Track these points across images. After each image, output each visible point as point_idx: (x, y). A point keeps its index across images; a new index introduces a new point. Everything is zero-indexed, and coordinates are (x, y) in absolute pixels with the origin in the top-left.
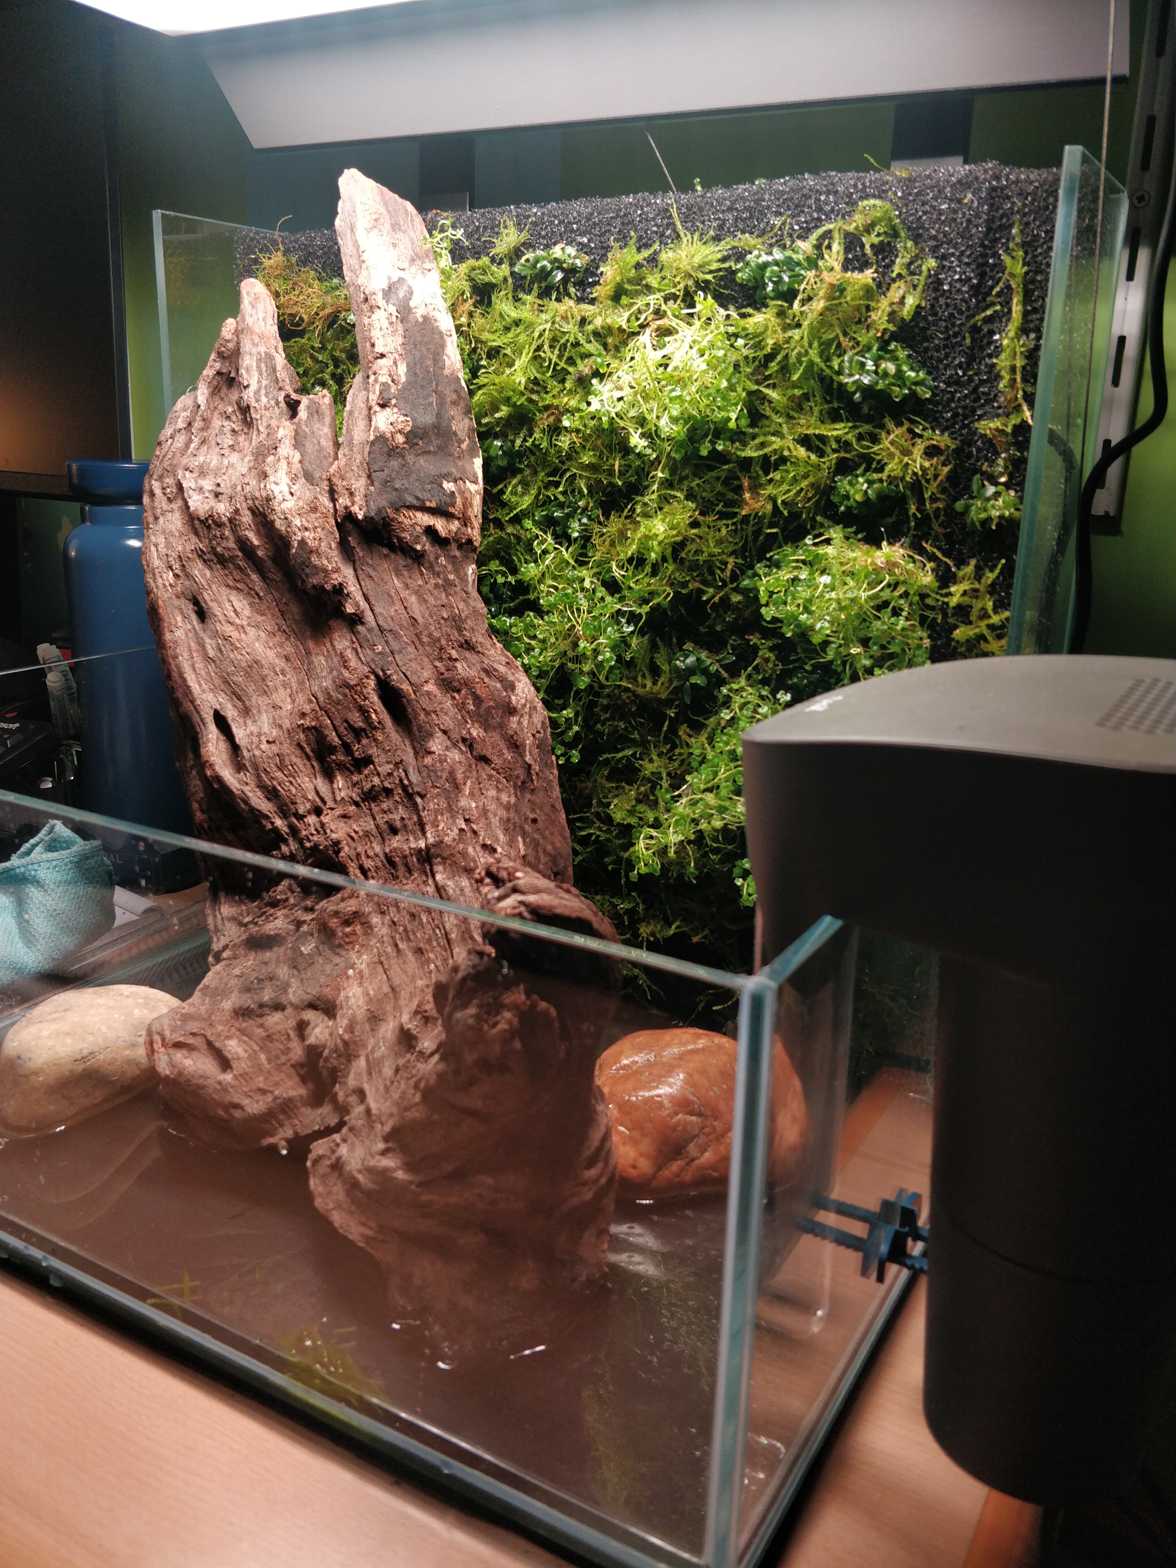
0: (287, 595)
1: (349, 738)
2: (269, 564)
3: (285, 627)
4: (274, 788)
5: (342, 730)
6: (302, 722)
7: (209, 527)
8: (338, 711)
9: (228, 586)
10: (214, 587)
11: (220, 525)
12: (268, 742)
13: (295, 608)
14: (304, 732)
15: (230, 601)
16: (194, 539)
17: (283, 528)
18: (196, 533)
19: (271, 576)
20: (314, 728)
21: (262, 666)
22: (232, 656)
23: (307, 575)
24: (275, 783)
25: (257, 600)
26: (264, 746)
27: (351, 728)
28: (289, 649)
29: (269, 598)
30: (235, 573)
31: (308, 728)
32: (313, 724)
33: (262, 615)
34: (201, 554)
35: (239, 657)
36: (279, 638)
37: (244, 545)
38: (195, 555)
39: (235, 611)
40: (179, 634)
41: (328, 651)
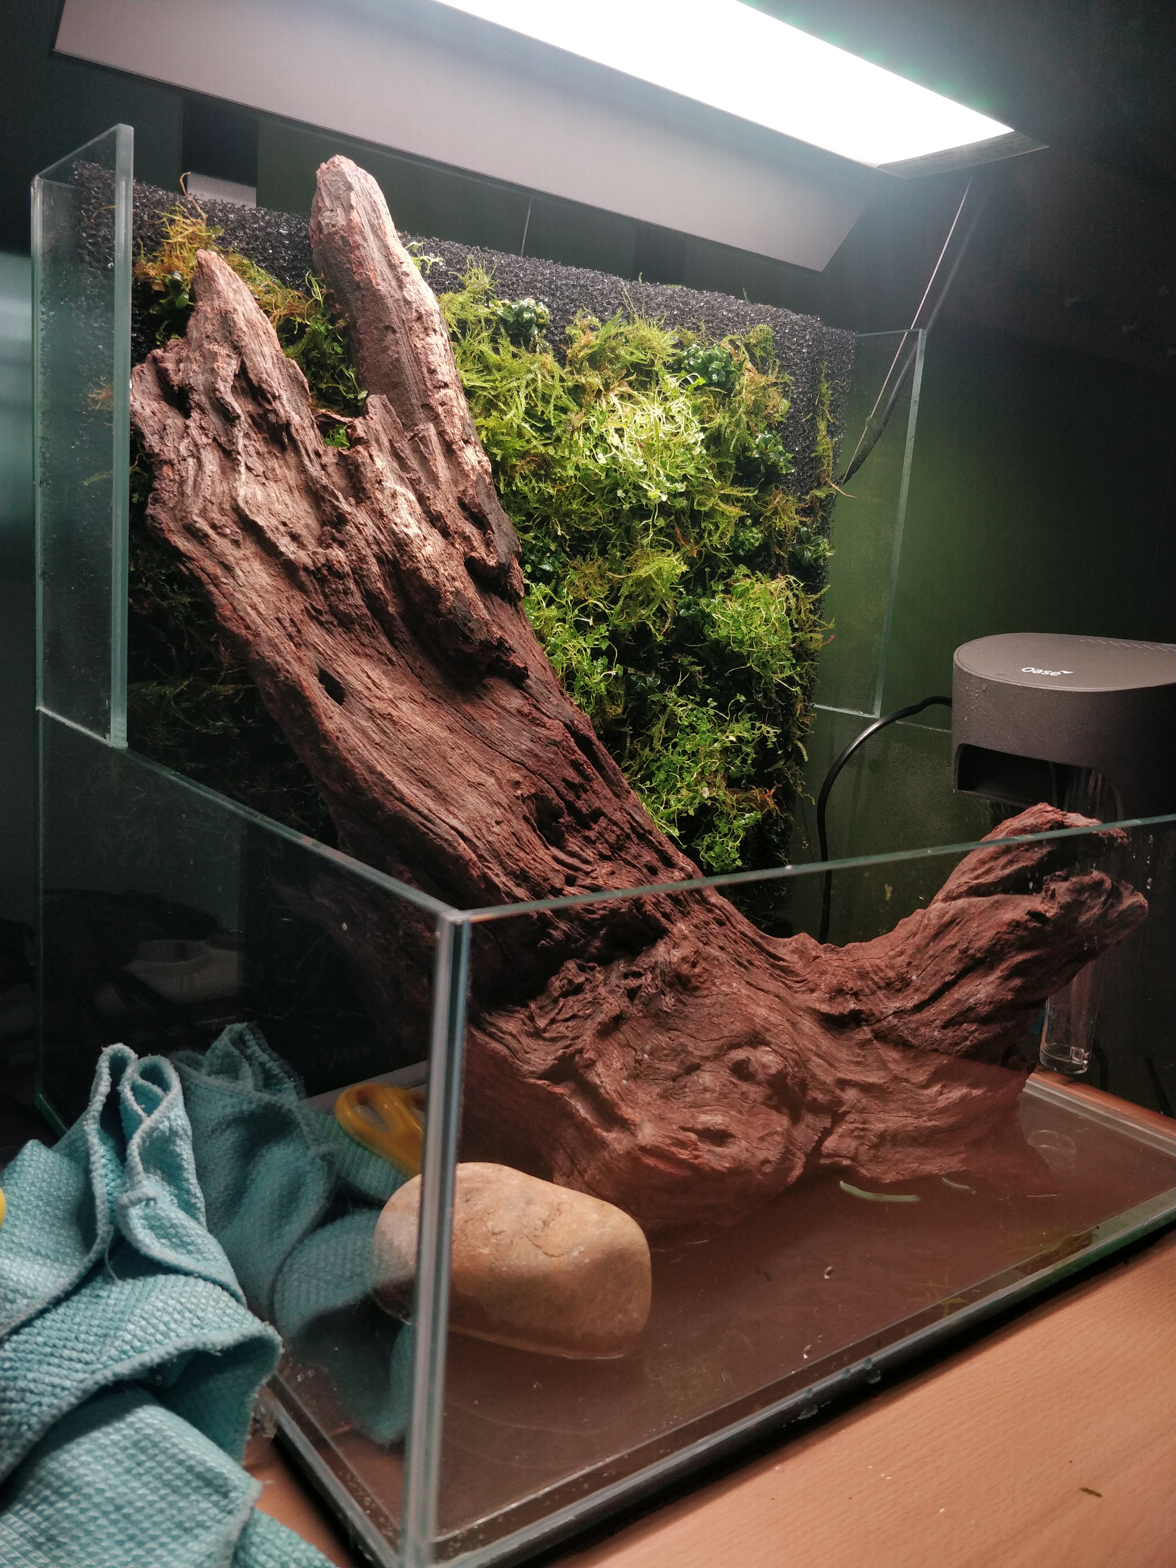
0: (420, 657)
1: (571, 797)
2: (399, 621)
3: (431, 695)
4: (522, 870)
5: (562, 789)
6: (519, 792)
7: (322, 581)
8: (553, 771)
9: (356, 653)
10: (341, 655)
11: (341, 576)
12: (498, 823)
13: (432, 671)
14: (524, 802)
15: (363, 671)
16: (299, 597)
17: (430, 578)
18: (302, 588)
19: (400, 636)
20: (534, 795)
21: (436, 742)
22: (401, 737)
23: (472, 631)
24: (521, 864)
25: (390, 667)
26: (496, 829)
27: (569, 785)
28: (449, 719)
29: (402, 662)
30: (363, 637)
31: (528, 797)
32: (533, 791)
33: (401, 684)
34: (314, 615)
35: (409, 737)
36: (432, 708)
37: (371, 598)
38: (306, 618)
39: (374, 683)
40: (337, 718)
41: (497, 713)
